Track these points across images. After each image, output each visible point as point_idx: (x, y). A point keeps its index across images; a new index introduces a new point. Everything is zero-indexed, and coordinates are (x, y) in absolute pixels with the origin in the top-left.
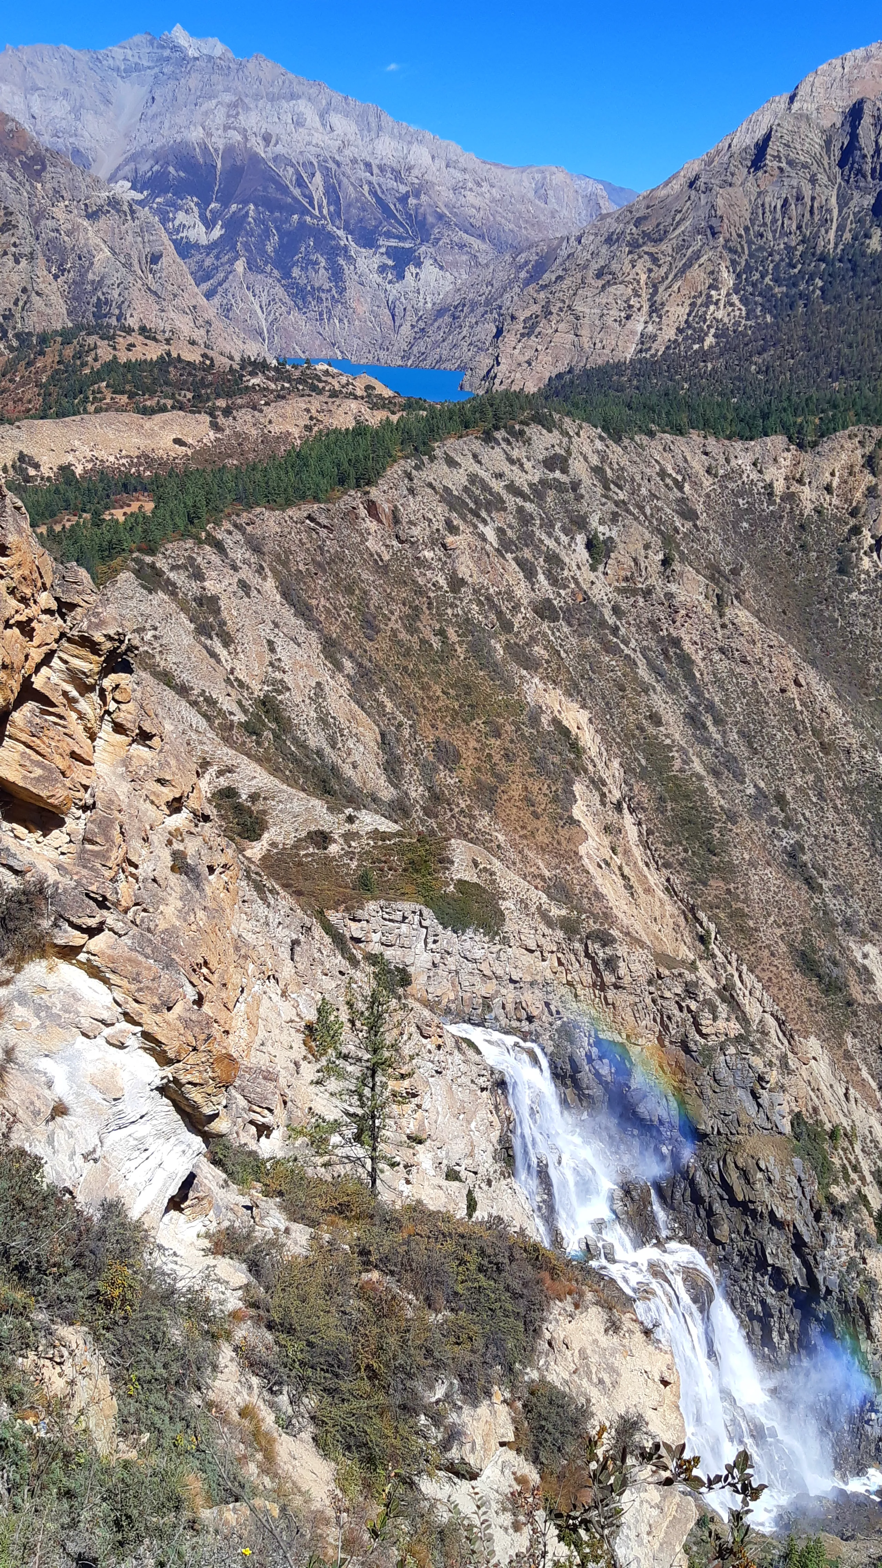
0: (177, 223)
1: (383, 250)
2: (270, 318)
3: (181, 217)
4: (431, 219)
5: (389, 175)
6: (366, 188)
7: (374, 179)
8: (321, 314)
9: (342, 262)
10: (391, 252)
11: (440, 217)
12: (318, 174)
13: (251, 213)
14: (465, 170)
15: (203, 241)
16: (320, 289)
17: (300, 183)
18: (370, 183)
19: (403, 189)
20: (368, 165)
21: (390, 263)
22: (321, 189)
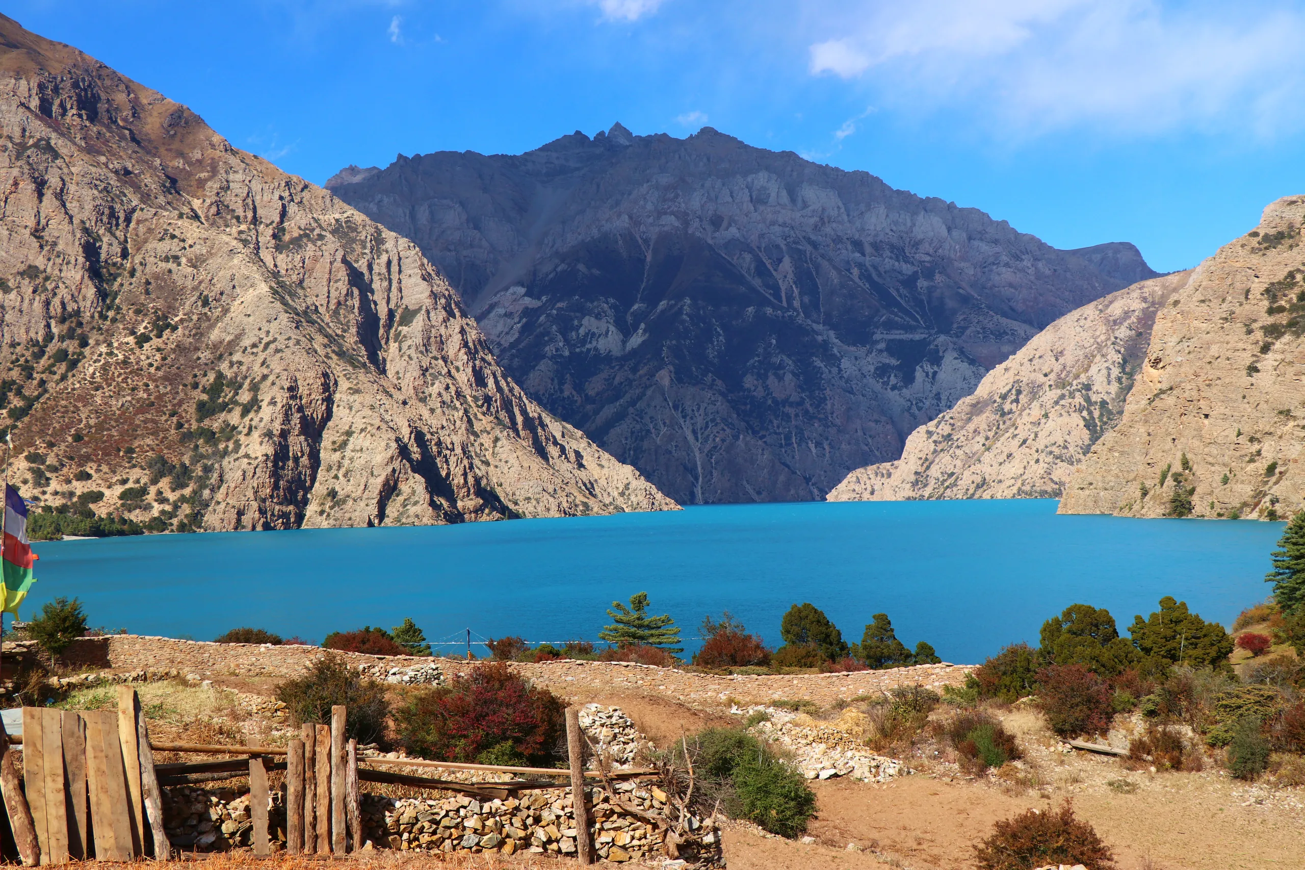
0: (582, 331)
1: (882, 346)
2: (708, 447)
3: (589, 324)
4: (950, 304)
5: (887, 253)
6: (856, 271)
7: (868, 261)
8: (788, 438)
9: (818, 363)
10: (893, 348)
11: (965, 300)
12: (787, 261)
13: (687, 309)
14: (996, 242)
15: (616, 352)
16: (785, 402)
17: (761, 270)
18: (860, 265)
19: (907, 269)
20: (858, 245)
21: (894, 362)
22: (791, 276)
